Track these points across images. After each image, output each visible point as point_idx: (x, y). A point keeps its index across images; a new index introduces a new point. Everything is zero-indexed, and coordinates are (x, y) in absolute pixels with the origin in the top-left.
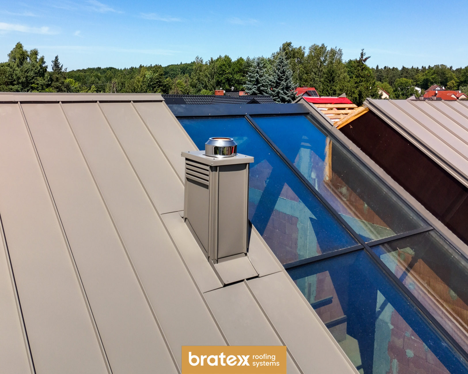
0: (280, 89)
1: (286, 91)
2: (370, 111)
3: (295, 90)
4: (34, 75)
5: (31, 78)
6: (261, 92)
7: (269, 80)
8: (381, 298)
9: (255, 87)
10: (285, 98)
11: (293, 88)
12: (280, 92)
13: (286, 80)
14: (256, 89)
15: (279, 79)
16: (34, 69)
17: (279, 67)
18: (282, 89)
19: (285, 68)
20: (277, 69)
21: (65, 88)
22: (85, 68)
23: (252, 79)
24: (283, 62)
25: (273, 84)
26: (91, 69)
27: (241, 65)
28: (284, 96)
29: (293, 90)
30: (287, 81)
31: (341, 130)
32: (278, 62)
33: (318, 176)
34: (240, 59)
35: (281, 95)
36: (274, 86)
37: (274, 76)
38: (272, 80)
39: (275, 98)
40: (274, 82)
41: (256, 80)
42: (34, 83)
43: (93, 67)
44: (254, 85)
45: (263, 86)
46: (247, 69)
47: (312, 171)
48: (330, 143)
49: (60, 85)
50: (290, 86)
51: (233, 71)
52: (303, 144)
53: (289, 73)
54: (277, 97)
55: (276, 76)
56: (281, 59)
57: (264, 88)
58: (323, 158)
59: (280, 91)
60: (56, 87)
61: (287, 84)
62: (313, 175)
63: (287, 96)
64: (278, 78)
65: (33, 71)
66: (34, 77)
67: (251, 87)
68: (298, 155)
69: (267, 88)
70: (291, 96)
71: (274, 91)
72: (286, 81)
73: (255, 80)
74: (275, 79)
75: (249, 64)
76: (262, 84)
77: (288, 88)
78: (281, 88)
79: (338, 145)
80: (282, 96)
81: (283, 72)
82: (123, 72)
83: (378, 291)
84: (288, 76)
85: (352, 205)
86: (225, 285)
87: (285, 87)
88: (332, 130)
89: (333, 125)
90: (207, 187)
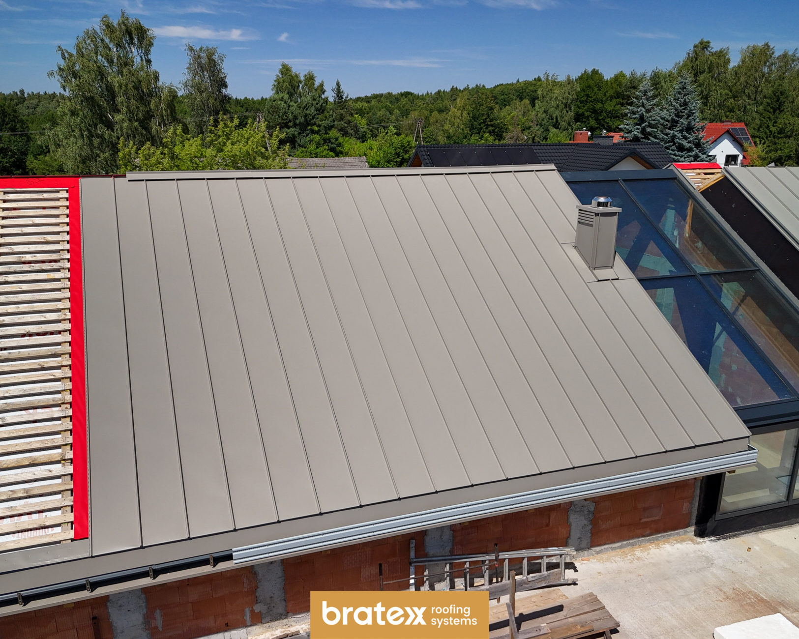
0: (678, 131)
1: (687, 134)
2: (726, 177)
3: (701, 132)
4: (315, 113)
5: (311, 117)
6: (646, 135)
7: (660, 117)
8: (718, 328)
9: (638, 129)
10: (684, 144)
11: (698, 129)
12: (676, 136)
13: (689, 116)
14: (639, 131)
15: (677, 116)
16: (314, 103)
17: (679, 96)
18: (681, 131)
19: (688, 98)
20: (675, 99)
21: (351, 130)
22: (369, 95)
23: (634, 116)
24: (685, 88)
25: (667, 123)
26: (377, 95)
27: (620, 85)
28: (682, 142)
29: (698, 131)
30: (689, 118)
31: (701, 193)
32: (678, 87)
33: (679, 234)
34: (620, 76)
35: (678, 140)
36: (668, 127)
37: (670, 111)
38: (665, 118)
39: (668, 144)
40: (668, 121)
41: (640, 117)
42: (315, 124)
43: (381, 93)
44: (636, 124)
45: (650, 126)
46: (629, 91)
47: (675, 230)
48: (691, 204)
49: (346, 125)
50: (694, 125)
51: (605, 95)
52: (669, 205)
53: (694, 104)
54: (672, 144)
55: (673, 110)
56: (683, 83)
57: (652, 130)
58: (684, 219)
59: (677, 134)
60: (339, 128)
61: (689, 122)
62: (676, 233)
63: (687, 141)
64: (675, 114)
65: (313, 106)
66: (315, 115)
67: (631, 128)
68: (664, 216)
69: (657, 129)
70: (694, 142)
71: (667, 134)
72: (687, 118)
73: (637, 118)
74: (670, 116)
75: (633, 83)
76: (649, 123)
77: (689, 129)
78: (679, 129)
79: (697, 205)
80: (680, 141)
81: (685, 104)
82: (426, 100)
83: (717, 323)
84: (692, 110)
85: (704, 256)
86: (599, 281)
87: (686, 128)
88: (695, 193)
89: (695, 188)
90: (592, 226)
